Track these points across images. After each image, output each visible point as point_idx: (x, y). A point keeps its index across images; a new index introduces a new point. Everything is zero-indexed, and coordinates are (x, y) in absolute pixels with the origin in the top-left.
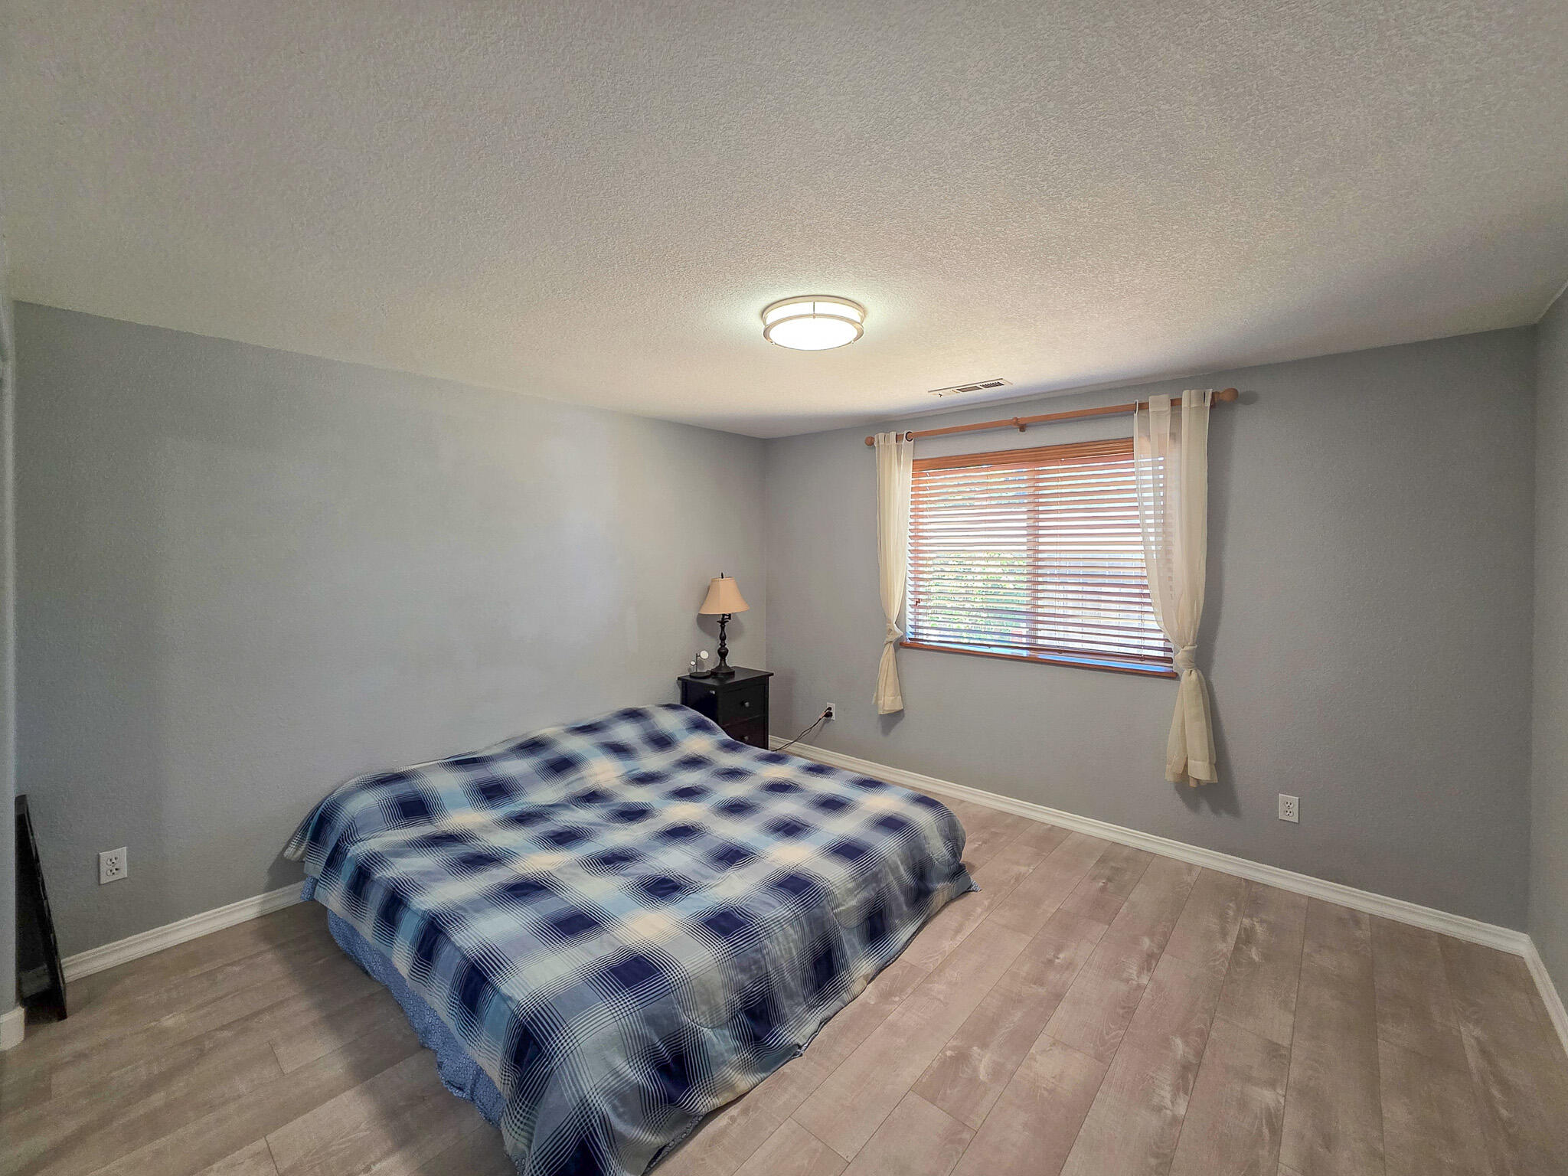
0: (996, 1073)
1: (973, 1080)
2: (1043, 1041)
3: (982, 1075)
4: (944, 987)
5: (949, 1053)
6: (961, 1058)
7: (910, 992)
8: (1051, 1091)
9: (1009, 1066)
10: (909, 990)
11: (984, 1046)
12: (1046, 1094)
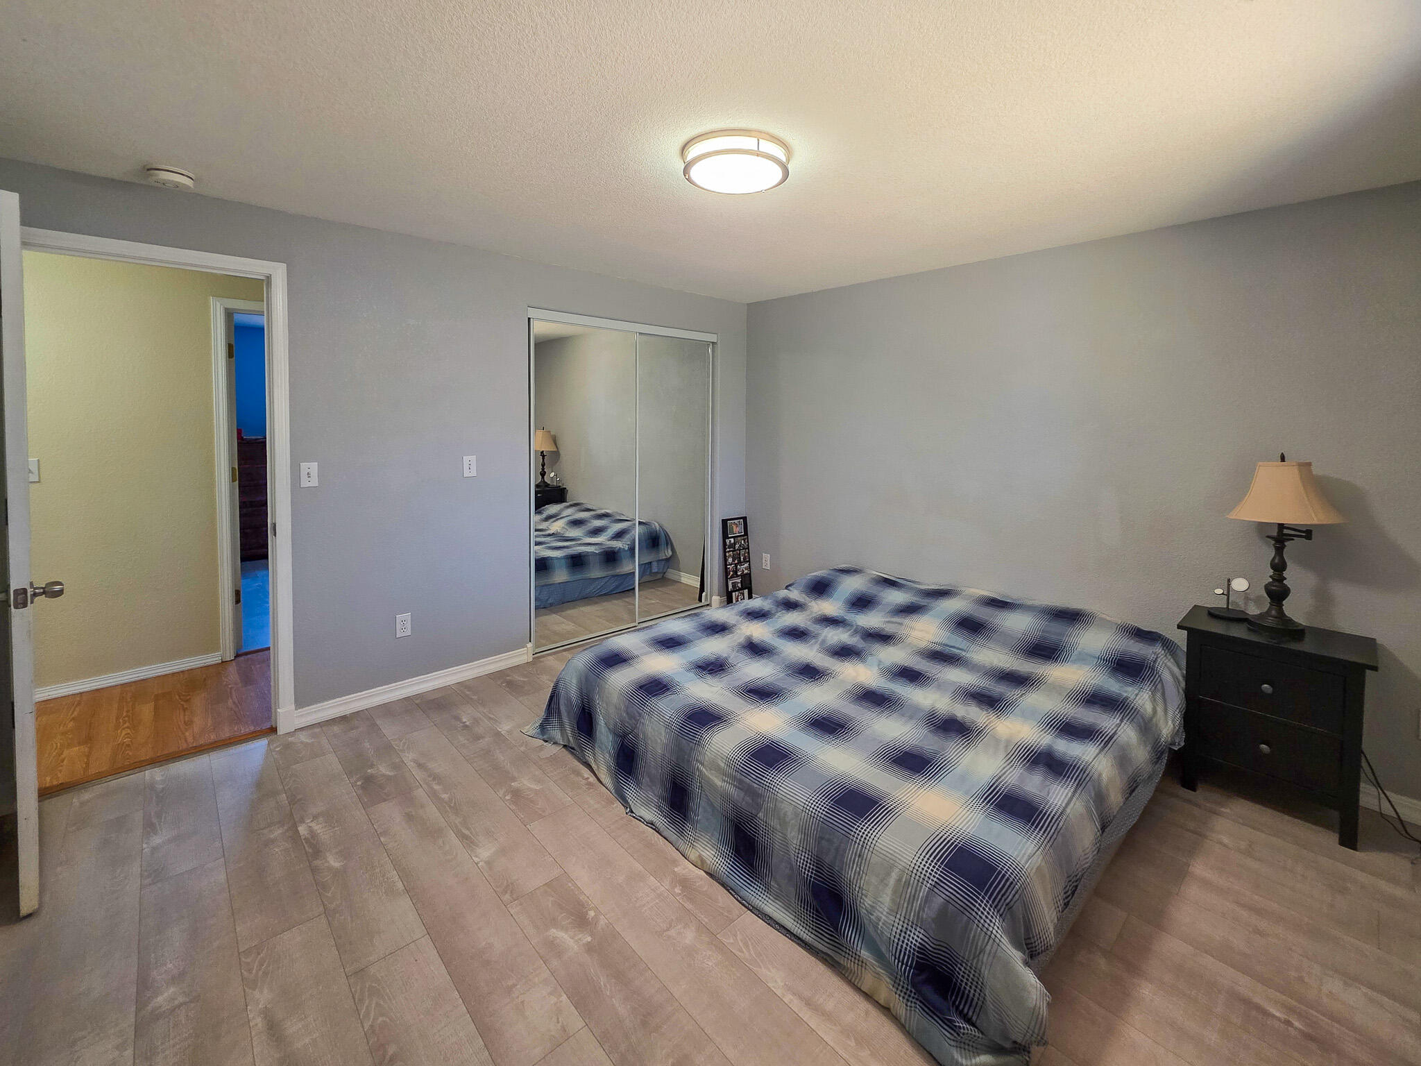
0: (553, 947)
1: (554, 923)
2: (575, 1021)
3: (554, 932)
4: (687, 941)
5: (592, 914)
6: (581, 920)
7: (686, 905)
8: (509, 990)
9: (555, 963)
10: (688, 906)
11: (589, 949)
12: (510, 983)
